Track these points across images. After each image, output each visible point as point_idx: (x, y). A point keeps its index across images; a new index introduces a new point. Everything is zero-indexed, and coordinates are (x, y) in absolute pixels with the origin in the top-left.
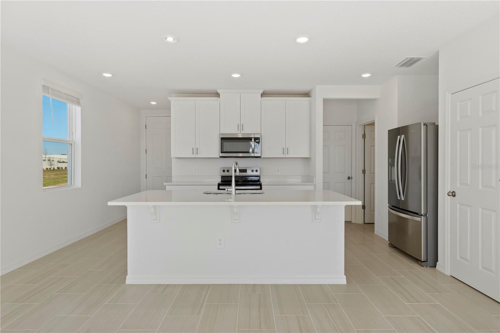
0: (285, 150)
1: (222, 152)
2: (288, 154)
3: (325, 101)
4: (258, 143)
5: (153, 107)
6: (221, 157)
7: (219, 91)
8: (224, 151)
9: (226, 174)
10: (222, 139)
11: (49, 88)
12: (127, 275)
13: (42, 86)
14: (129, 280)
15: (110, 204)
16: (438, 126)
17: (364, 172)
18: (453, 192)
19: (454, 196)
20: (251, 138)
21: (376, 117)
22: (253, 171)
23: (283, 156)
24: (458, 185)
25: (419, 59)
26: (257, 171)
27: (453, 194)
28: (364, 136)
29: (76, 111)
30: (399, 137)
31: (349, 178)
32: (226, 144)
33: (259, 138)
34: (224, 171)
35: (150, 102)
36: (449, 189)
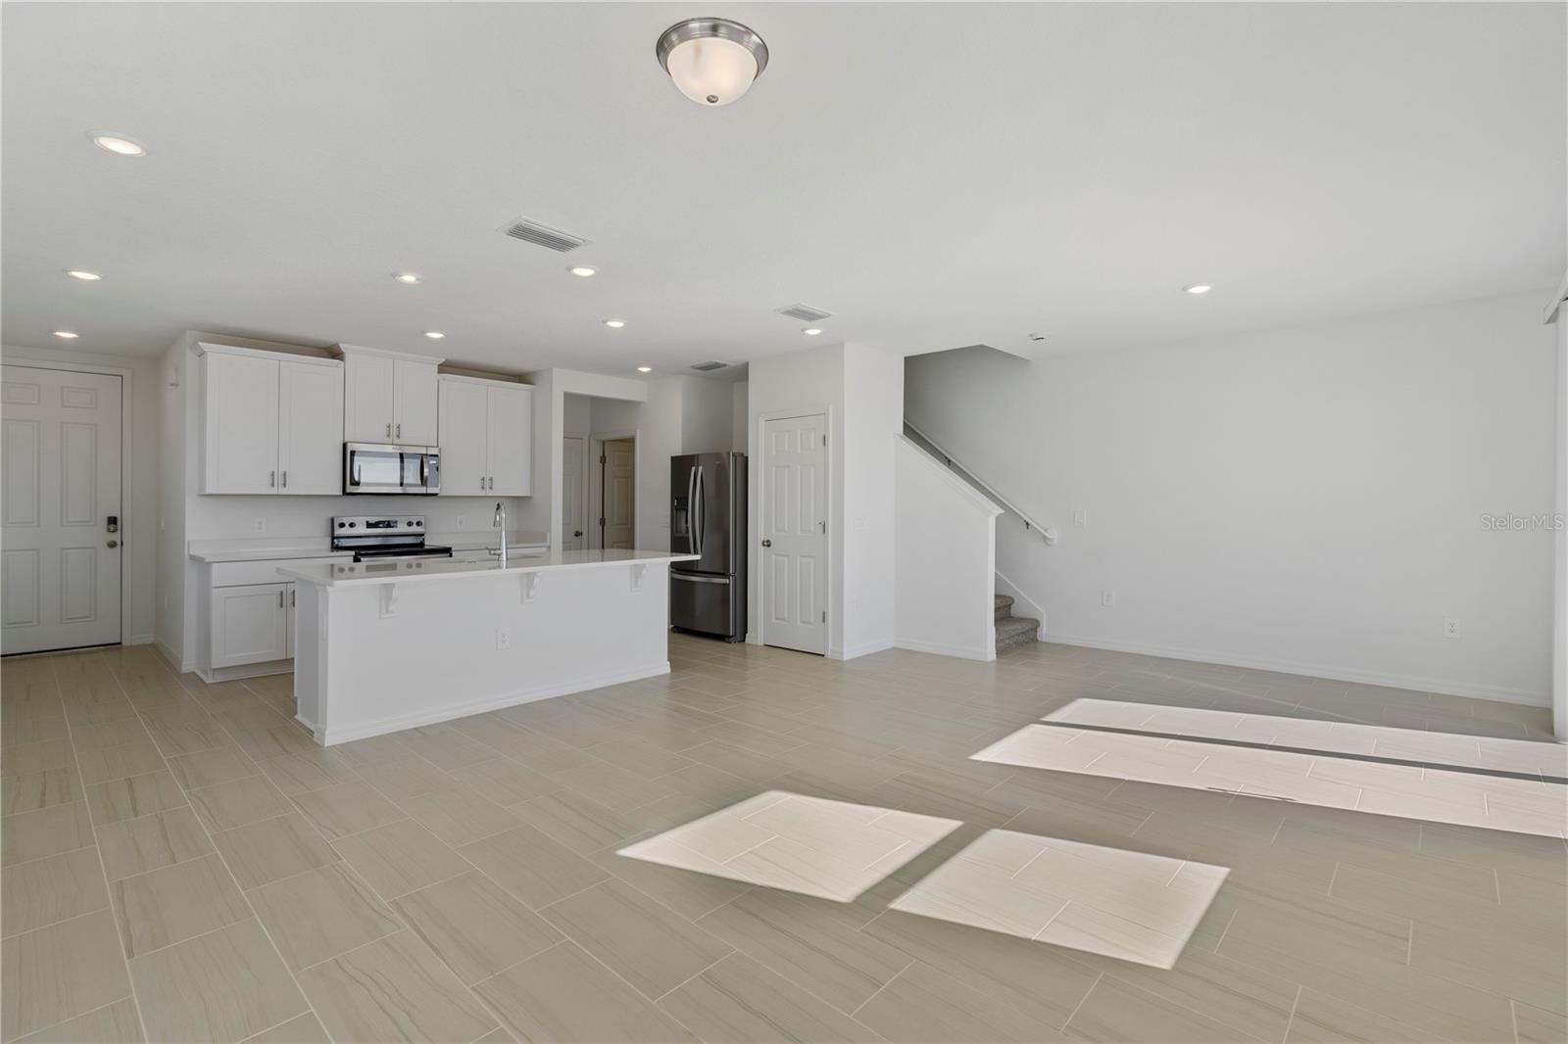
0: (486, 482)
1: (352, 484)
2: (493, 489)
3: (569, 398)
5: (63, 345)
6: (347, 494)
7: (343, 346)
10: (354, 454)
16: (747, 458)
17: (603, 522)
18: (768, 541)
19: (769, 546)
20: (422, 455)
21: (638, 431)
22: (410, 524)
23: (482, 493)
24: (774, 532)
25: (725, 365)
26: (419, 524)
27: (767, 544)
28: (603, 460)
30: (693, 469)
31: (578, 534)
33: (437, 456)
34: (342, 525)
35: (52, 331)
36: (762, 537)
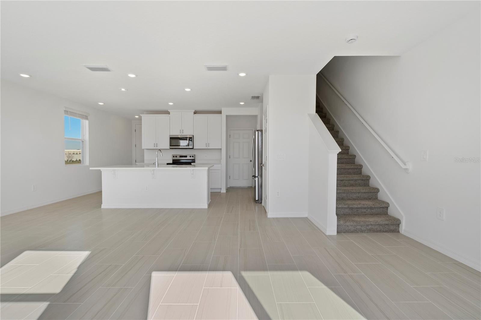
1: (170, 146)
2: (209, 146)
3: (227, 116)
4: (191, 140)
6: (170, 148)
7: (169, 111)
8: (172, 145)
9: (175, 158)
10: (171, 138)
11: (68, 111)
12: (102, 204)
13: (64, 111)
14: (103, 206)
15: (91, 169)
19: (263, 166)
20: (187, 138)
22: (190, 157)
23: (206, 148)
26: (193, 157)
29: (86, 123)
31: (251, 161)
32: (173, 141)
33: (192, 138)
34: (174, 157)
35: (135, 116)
